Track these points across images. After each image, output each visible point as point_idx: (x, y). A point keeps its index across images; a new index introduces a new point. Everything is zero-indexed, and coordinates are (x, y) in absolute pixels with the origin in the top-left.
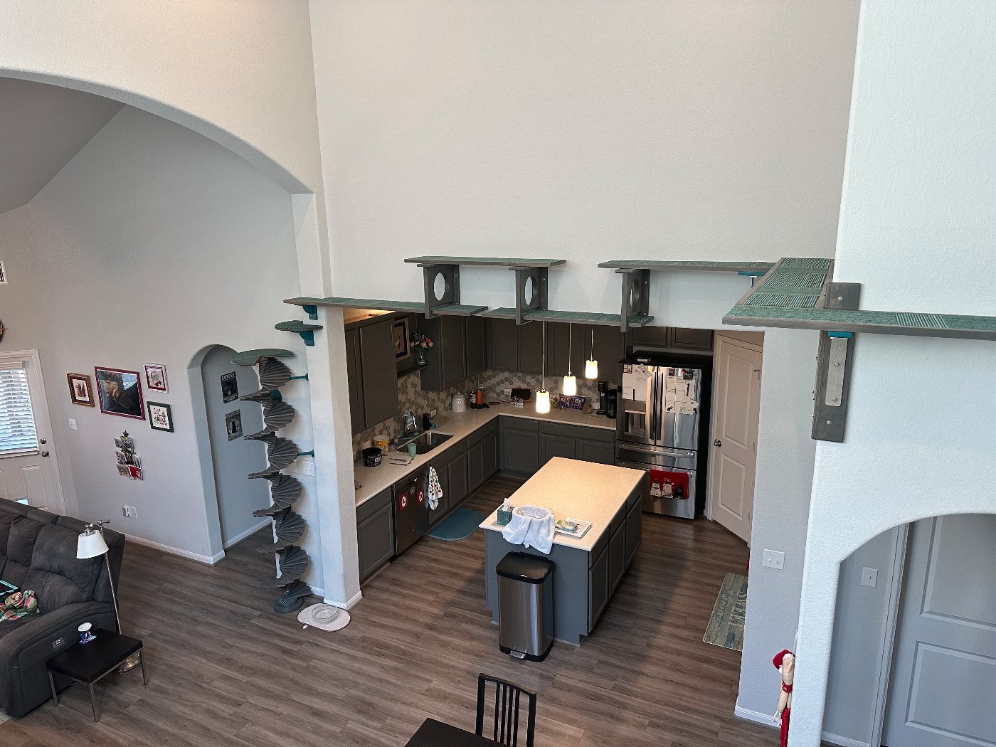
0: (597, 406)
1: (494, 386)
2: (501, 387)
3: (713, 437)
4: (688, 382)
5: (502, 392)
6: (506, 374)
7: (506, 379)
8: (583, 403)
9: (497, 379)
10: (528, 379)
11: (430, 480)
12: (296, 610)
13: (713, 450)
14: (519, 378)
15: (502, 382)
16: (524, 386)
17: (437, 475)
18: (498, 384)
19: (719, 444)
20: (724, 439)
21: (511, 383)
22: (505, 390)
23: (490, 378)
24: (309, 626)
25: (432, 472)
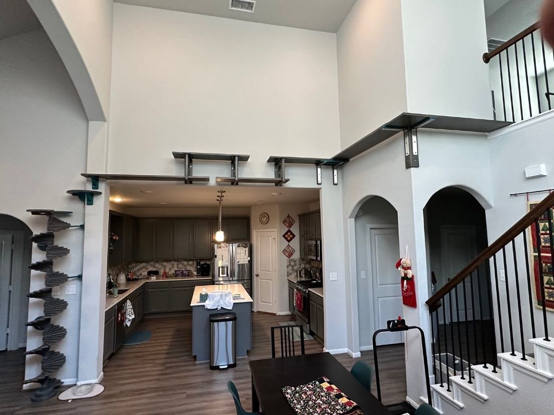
0: (195, 273)
1: (136, 272)
2: (140, 272)
3: (255, 273)
4: (245, 249)
5: (141, 274)
6: (144, 264)
7: (144, 267)
8: (188, 273)
9: (138, 267)
10: (157, 265)
11: (128, 308)
12: (54, 395)
13: (255, 278)
14: (152, 266)
15: (141, 269)
16: (154, 269)
17: (132, 304)
18: (138, 270)
19: (257, 276)
20: (259, 272)
21: (147, 269)
22: (143, 273)
23: (133, 268)
24: (73, 400)
25: (129, 303)
